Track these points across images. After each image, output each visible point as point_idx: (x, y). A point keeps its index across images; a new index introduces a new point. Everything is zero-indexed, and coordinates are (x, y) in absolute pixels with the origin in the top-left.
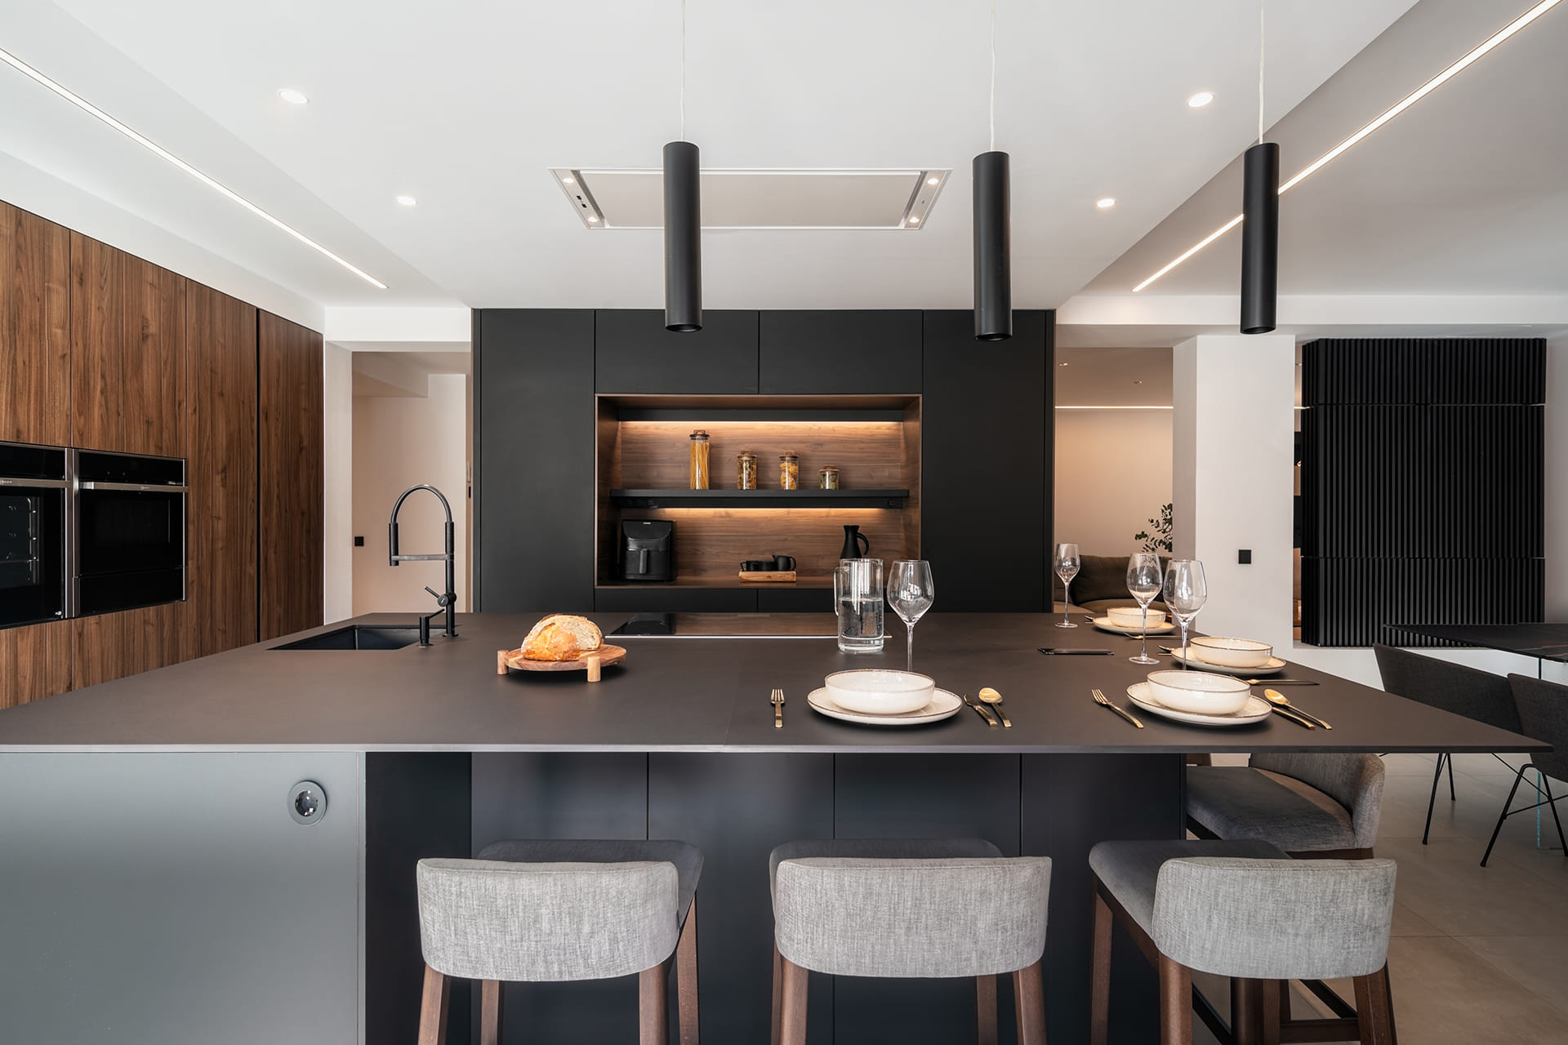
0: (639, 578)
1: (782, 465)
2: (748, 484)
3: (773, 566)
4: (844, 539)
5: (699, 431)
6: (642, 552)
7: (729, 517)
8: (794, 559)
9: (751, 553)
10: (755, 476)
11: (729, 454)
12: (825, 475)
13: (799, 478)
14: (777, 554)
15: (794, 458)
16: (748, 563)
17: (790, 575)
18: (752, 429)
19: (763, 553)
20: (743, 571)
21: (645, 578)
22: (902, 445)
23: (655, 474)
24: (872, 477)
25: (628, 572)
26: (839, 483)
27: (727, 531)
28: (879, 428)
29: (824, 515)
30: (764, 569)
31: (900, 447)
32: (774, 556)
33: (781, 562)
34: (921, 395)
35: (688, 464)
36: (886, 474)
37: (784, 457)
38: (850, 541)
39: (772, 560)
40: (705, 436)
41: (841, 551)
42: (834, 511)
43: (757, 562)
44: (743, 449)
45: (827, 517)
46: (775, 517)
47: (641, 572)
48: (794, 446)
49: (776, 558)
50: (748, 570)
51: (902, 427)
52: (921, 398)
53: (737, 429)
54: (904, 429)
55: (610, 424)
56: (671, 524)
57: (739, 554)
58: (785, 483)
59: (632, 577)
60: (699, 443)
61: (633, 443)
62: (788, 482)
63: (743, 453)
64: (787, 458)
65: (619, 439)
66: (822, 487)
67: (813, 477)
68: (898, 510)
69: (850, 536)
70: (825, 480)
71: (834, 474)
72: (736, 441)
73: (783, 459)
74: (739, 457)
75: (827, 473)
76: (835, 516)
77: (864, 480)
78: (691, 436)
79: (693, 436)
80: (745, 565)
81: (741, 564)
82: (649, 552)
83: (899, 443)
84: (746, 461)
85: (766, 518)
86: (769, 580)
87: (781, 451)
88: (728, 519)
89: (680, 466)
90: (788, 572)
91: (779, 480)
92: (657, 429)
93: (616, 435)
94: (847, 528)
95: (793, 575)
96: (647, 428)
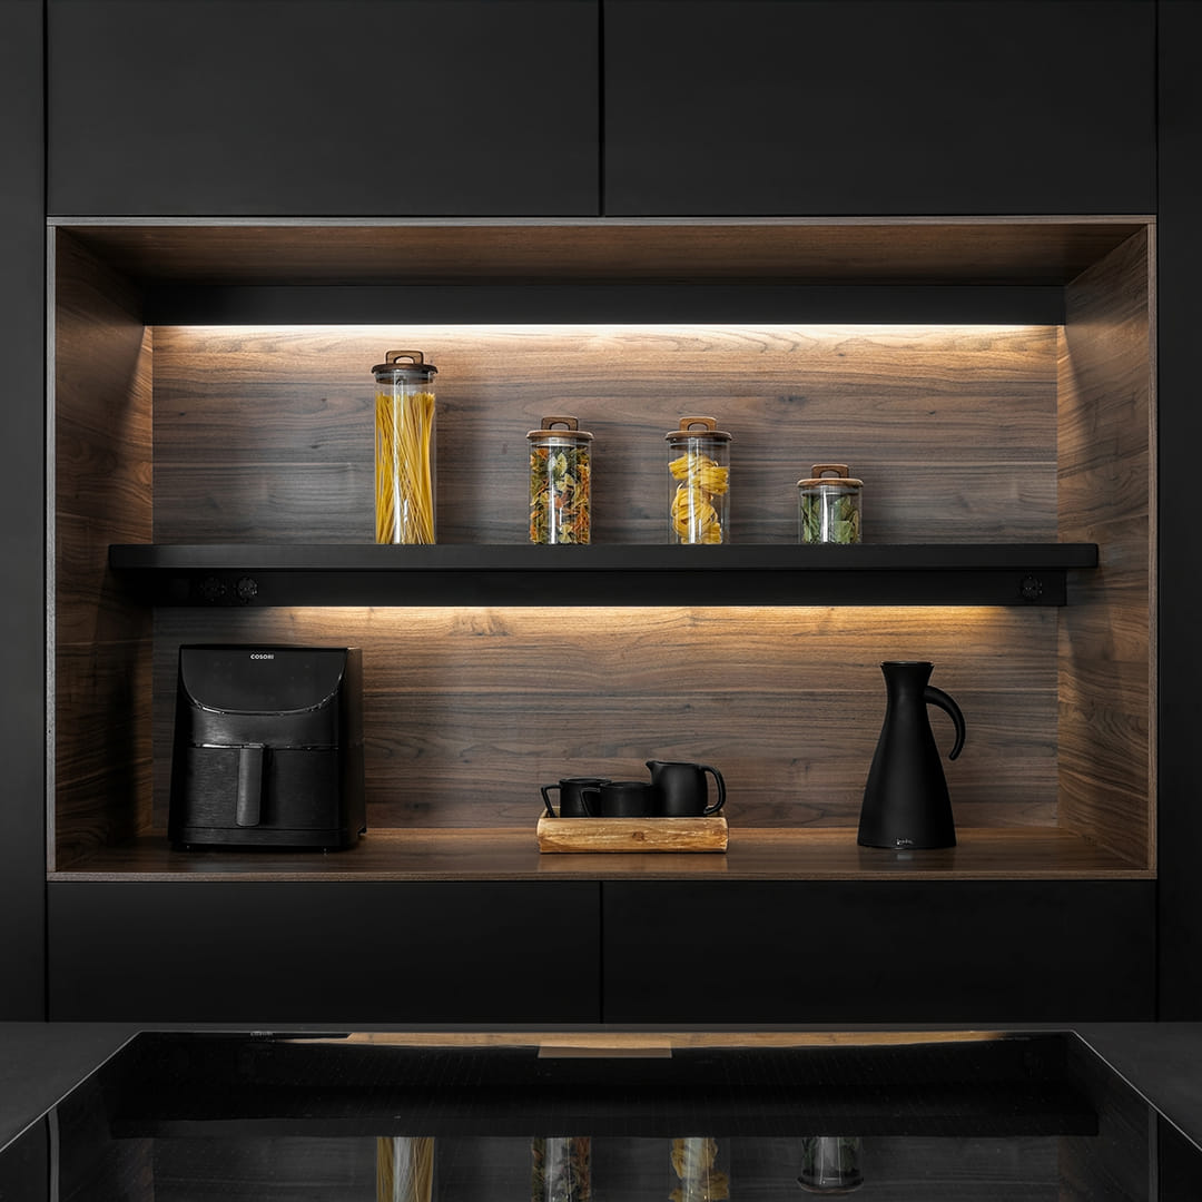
0: (237, 838)
1: (674, 465)
2: (564, 528)
3: (650, 800)
4: (884, 705)
5: (403, 354)
6: (244, 754)
7: (504, 634)
8: (719, 778)
9: (574, 753)
10: (585, 500)
11: (502, 431)
12: (815, 498)
13: (733, 504)
14: (662, 755)
15: (715, 443)
16: (567, 788)
17: (708, 832)
18: (575, 349)
19: (613, 751)
20: (551, 814)
21: (260, 839)
22: (1066, 398)
23: (262, 494)
24: (962, 504)
25: (201, 821)
26: (863, 522)
27: (495, 681)
28: (986, 345)
29: (812, 627)
30: (621, 807)
31: (1054, 408)
32: (651, 765)
33: (675, 786)
34: (1150, 221)
35: (364, 461)
36: (1013, 494)
37: (680, 438)
38: (905, 715)
39: (648, 780)
40: (422, 371)
41: (874, 745)
42: (844, 615)
43: (596, 784)
44: (548, 413)
45: (822, 633)
46: (648, 635)
47: (241, 819)
48: (716, 404)
49: (660, 772)
50: (567, 812)
51: (1061, 341)
52: (1152, 230)
53: (531, 350)
54: (1072, 347)
55: (109, 337)
56: (337, 661)
57: (537, 754)
58: (685, 521)
59: (210, 838)
60: (401, 396)
61: (191, 394)
62: (694, 520)
63: (549, 424)
64: (691, 442)
65: (144, 383)
66: (808, 537)
67: (776, 504)
68: (1053, 611)
69: (902, 698)
70: (817, 515)
71: (850, 492)
72: (525, 388)
73: (679, 445)
74: (533, 438)
75: (824, 492)
76: (849, 632)
77: (942, 515)
78: (378, 369)
79: (383, 372)
80: (555, 794)
81: (544, 791)
82: (267, 758)
83: (1054, 394)
84: (557, 451)
85: (624, 635)
86: (638, 845)
87: (669, 418)
88: (498, 640)
89: (343, 470)
90: (703, 821)
91: (667, 515)
92: (270, 349)
93: (132, 368)
94: (890, 669)
95: (718, 831)
96: (236, 347)
